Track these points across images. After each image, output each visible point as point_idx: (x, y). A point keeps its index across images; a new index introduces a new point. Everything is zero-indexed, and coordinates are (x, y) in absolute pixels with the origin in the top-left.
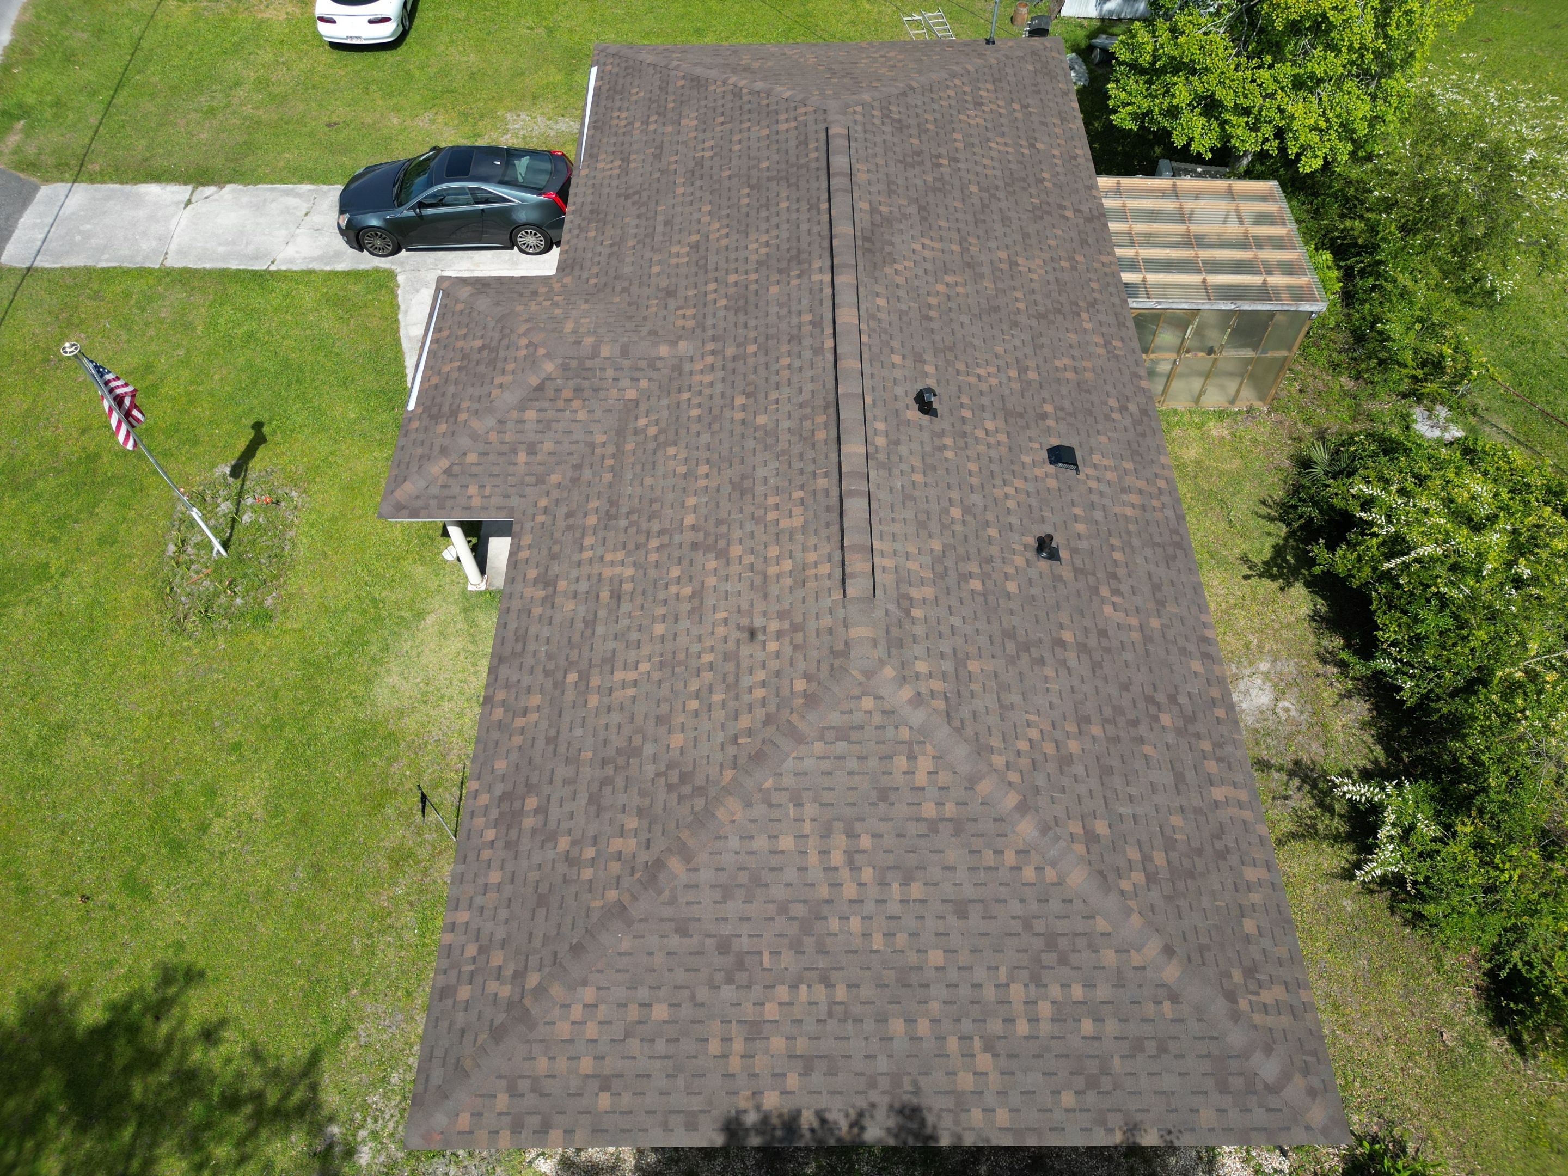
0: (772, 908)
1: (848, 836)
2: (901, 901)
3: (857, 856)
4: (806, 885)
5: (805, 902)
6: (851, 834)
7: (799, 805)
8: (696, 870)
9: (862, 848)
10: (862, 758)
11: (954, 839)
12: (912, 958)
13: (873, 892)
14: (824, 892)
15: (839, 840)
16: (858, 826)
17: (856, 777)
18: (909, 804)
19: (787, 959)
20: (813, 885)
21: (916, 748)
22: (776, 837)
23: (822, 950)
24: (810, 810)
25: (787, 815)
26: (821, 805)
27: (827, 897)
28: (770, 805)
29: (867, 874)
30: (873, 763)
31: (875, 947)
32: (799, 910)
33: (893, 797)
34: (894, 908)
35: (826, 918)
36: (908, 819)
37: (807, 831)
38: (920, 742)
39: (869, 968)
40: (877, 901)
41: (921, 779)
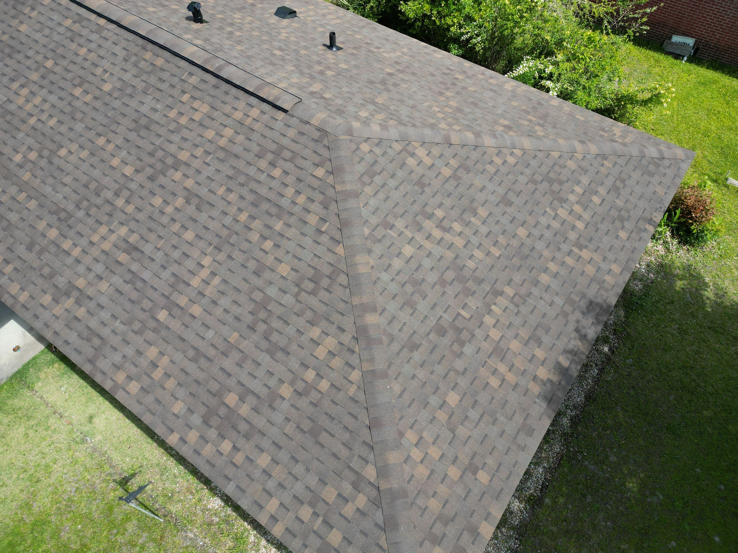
0: (437, 287)
1: (429, 218)
2: (483, 223)
3: (444, 224)
4: (439, 261)
5: (448, 268)
6: (430, 216)
7: (392, 227)
8: (384, 310)
9: (441, 218)
10: (393, 176)
11: (470, 175)
12: (515, 243)
13: (468, 232)
14: (450, 255)
15: (428, 225)
16: (428, 210)
17: (401, 188)
18: (436, 177)
19: (473, 303)
20: (442, 257)
21: (410, 148)
22: (400, 253)
23: (480, 282)
24: (400, 224)
25: (392, 237)
26: (401, 216)
27: (454, 256)
28: (379, 241)
29: (457, 227)
30: (400, 173)
31: (497, 255)
32: (450, 275)
33: (426, 181)
34: (484, 230)
35: (464, 266)
36: (443, 184)
37: (410, 236)
38: (408, 144)
39: (506, 267)
40: (474, 234)
41: (428, 161)
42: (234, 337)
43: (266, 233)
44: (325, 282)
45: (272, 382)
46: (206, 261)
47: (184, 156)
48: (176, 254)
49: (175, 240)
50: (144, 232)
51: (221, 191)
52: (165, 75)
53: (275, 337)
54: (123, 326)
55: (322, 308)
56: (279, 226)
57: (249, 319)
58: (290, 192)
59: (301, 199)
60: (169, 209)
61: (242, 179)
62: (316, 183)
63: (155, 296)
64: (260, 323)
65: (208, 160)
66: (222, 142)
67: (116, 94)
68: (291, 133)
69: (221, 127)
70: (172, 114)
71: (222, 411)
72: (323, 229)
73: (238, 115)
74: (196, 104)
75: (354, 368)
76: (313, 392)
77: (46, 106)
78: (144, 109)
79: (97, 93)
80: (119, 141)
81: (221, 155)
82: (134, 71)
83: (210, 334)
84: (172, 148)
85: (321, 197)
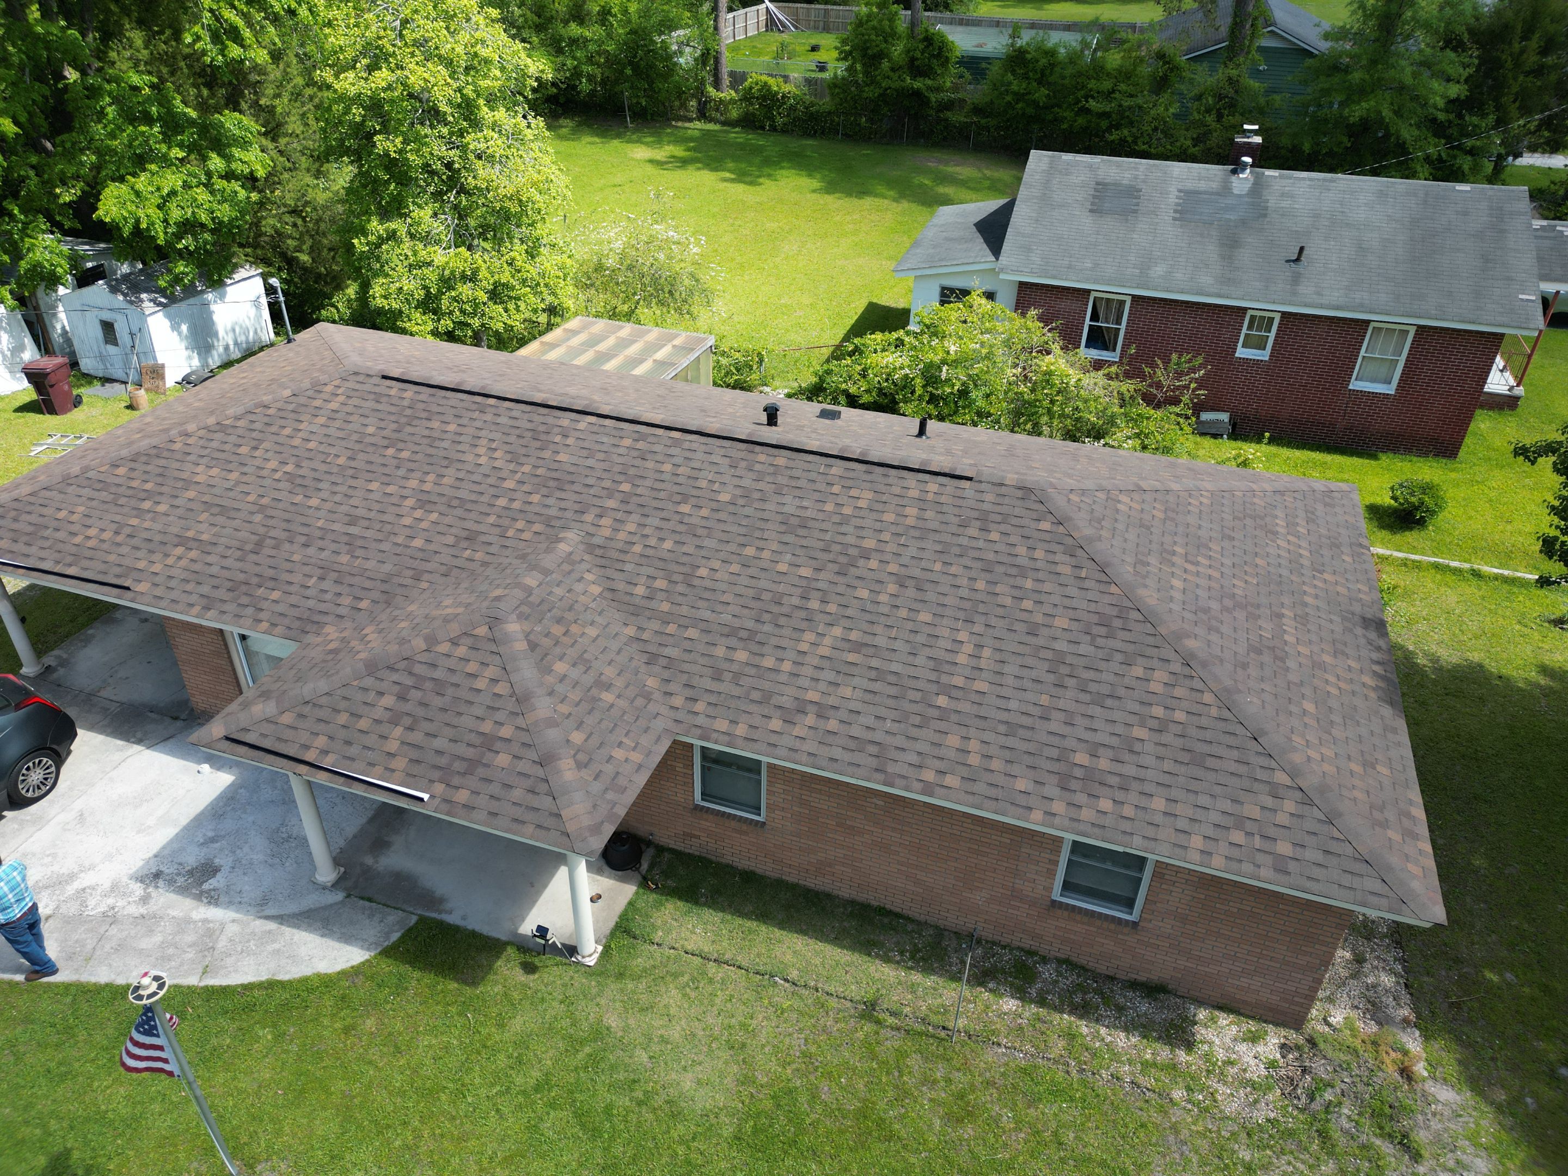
0: (1226, 613)
1: (1174, 555)
2: (1222, 556)
3: (1190, 559)
4: (1209, 590)
5: (1222, 597)
6: (1173, 553)
7: (1148, 564)
8: (1195, 635)
9: (1184, 554)
10: (1116, 521)
11: (1180, 516)
12: (1261, 571)
13: (1215, 564)
14: (1215, 585)
15: (1177, 560)
16: (1168, 547)
17: (1130, 530)
18: (1153, 520)
19: (1265, 625)
20: (1209, 587)
21: (1113, 496)
22: (1172, 586)
23: (1257, 606)
24: (1153, 561)
25: (1155, 572)
26: (1149, 555)
27: (1219, 586)
28: (1147, 577)
29: (1203, 561)
30: (1120, 518)
31: (1255, 583)
32: (1228, 603)
33: (1147, 523)
34: (1227, 562)
35: (1234, 594)
36: (1164, 525)
37: (1169, 570)
38: (1109, 493)
39: (1270, 592)
40: (1222, 566)
41: (1136, 506)
42: (1044, 700)
43: (1017, 593)
44: (1117, 623)
45: (1119, 729)
46: (963, 636)
47: (870, 543)
48: (921, 638)
49: (910, 625)
50: (865, 626)
51: (938, 567)
52: (796, 473)
53: (1093, 687)
54: (897, 725)
55: (1130, 648)
56: (1029, 584)
57: (1051, 678)
58: (1022, 550)
59: (1039, 554)
60: (883, 598)
61: (956, 550)
62: (1047, 537)
63: (920, 685)
64: (1067, 679)
65: (902, 540)
66: (910, 521)
67: (741, 502)
68: (989, 497)
69: (900, 508)
70: (829, 507)
71: (1078, 773)
72: (1083, 575)
73: (914, 493)
74: (854, 492)
75: (1202, 692)
76: (1171, 725)
77: (647, 531)
78: (788, 509)
79: (714, 505)
80: (775, 546)
81: (917, 533)
82: (751, 475)
83: (1013, 705)
84: (851, 540)
85: (1061, 548)
